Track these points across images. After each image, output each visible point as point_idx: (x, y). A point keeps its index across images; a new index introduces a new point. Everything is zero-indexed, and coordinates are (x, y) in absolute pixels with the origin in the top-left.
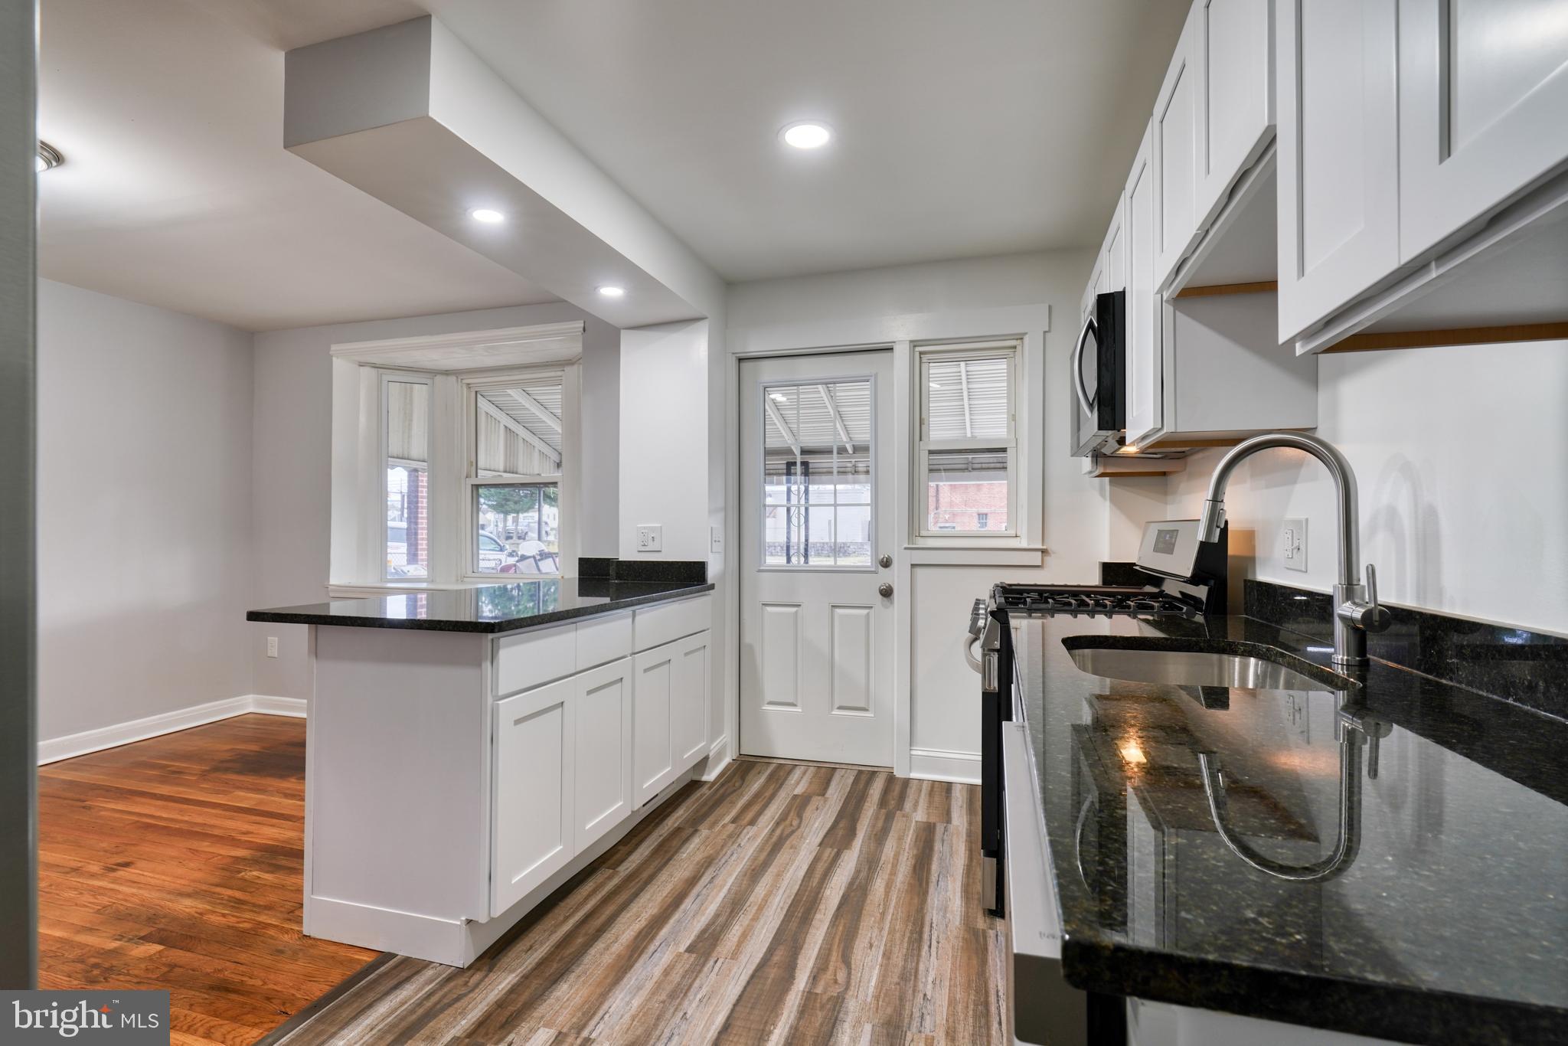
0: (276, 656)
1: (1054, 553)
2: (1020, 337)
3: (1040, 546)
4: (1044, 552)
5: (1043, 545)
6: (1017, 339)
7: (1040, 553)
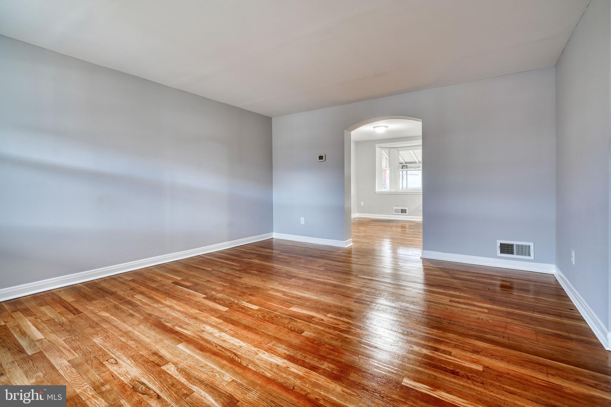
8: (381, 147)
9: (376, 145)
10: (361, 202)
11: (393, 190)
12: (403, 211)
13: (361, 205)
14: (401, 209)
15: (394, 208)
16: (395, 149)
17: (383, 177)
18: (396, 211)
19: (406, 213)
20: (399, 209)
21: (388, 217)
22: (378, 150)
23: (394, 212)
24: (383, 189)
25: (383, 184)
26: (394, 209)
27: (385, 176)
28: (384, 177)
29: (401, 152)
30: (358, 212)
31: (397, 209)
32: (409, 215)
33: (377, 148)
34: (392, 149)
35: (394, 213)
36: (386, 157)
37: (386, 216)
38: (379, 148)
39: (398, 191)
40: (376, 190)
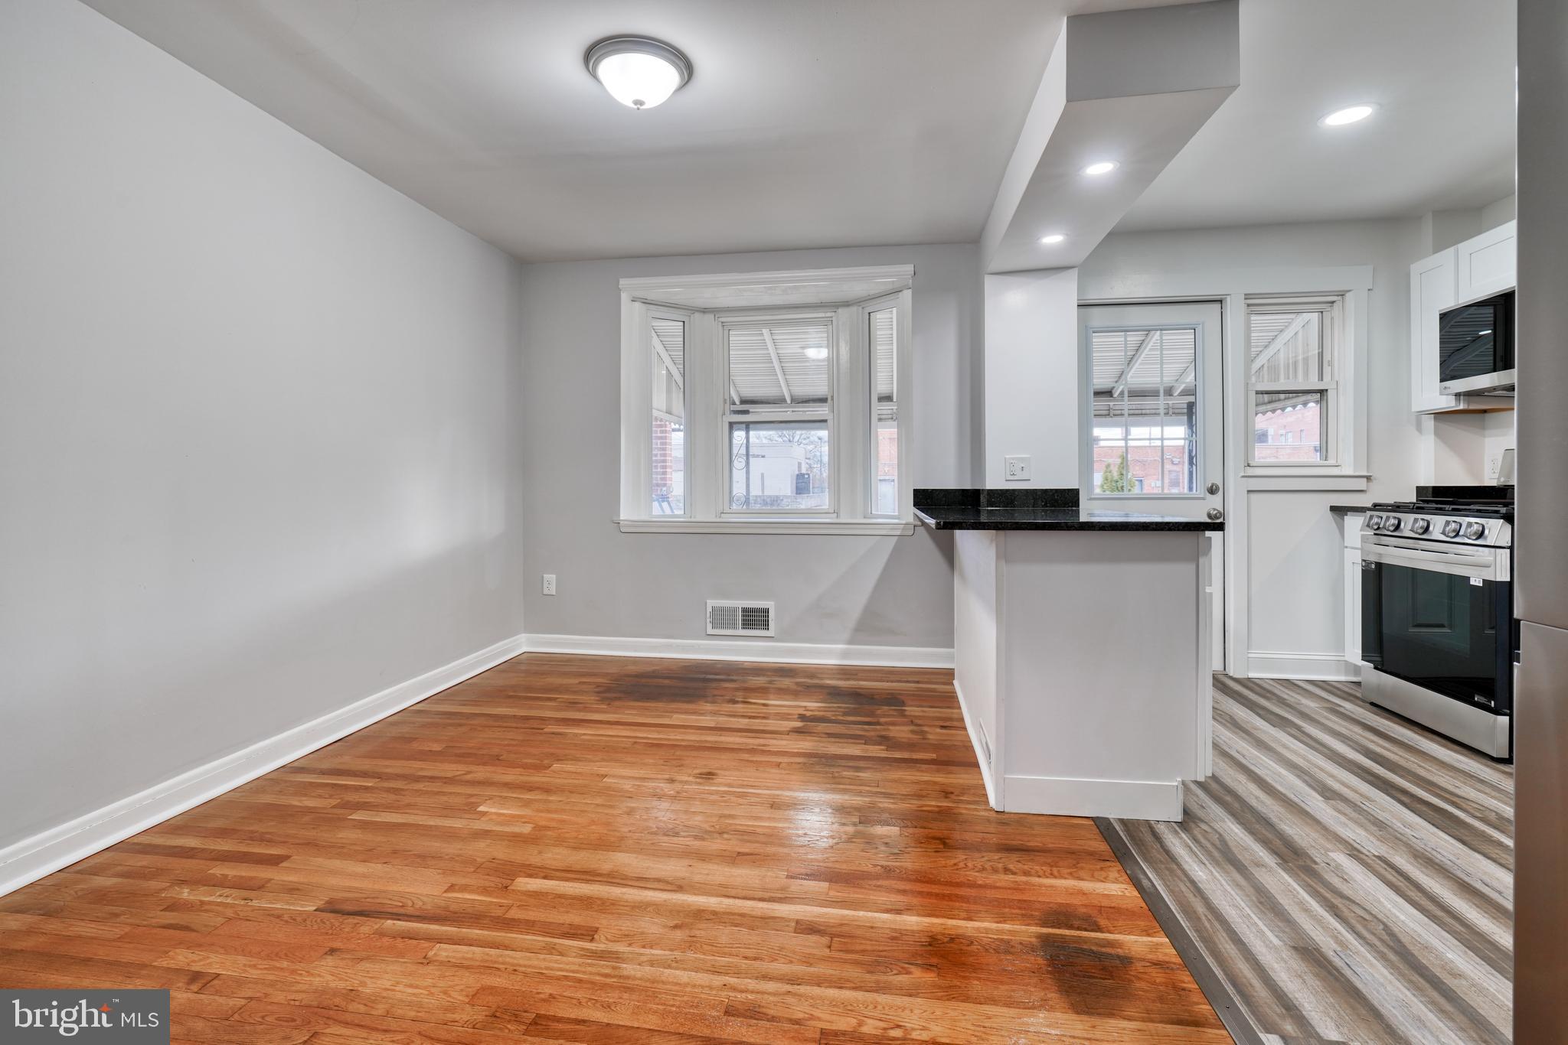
0: (554, 594)
1: (1375, 479)
2: (1342, 294)
3: (1365, 474)
4: (1368, 478)
5: (1368, 472)
6: (1338, 296)
7: (1365, 479)
8: (645, 302)
9: (623, 282)
10: (545, 575)
11: (704, 515)
12: (755, 619)
13: (546, 591)
14: (744, 610)
15: (711, 603)
16: (711, 316)
17: (654, 458)
18: (722, 618)
19: (766, 626)
20: (735, 610)
21: (684, 649)
22: (631, 314)
23: (709, 626)
24: (655, 504)
25: (658, 485)
26: (709, 609)
27: (665, 455)
28: (659, 458)
29: (737, 338)
30: (530, 629)
31: (722, 609)
32: (785, 635)
33: (625, 297)
34: (697, 315)
35: (710, 631)
36: (669, 373)
37: (669, 647)
38: (637, 305)
39: (726, 518)
40: (622, 517)
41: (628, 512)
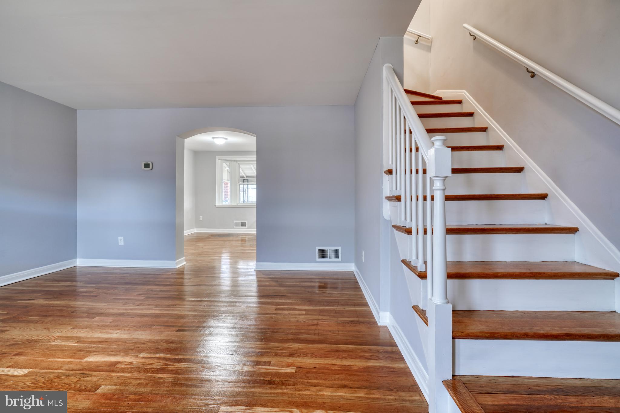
0: (202, 220)
8: (221, 160)
9: (217, 156)
10: (200, 216)
11: (234, 204)
12: (243, 224)
13: (200, 220)
14: (241, 223)
15: (235, 221)
16: (236, 162)
18: (237, 224)
19: (245, 226)
20: (239, 223)
21: (228, 230)
22: (218, 162)
23: (234, 226)
24: (224, 202)
26: (234, 223)
27: (227, 189)
29: (241, 166)
30: (196, 228)
32: (248, 228)
33: (217, 159)
34: (233, 162)
35: (234, 227)
37: (226, 231)
38: (220, 160)
39: (238, 204)
40: (216, 204)
41: (217, 203)
